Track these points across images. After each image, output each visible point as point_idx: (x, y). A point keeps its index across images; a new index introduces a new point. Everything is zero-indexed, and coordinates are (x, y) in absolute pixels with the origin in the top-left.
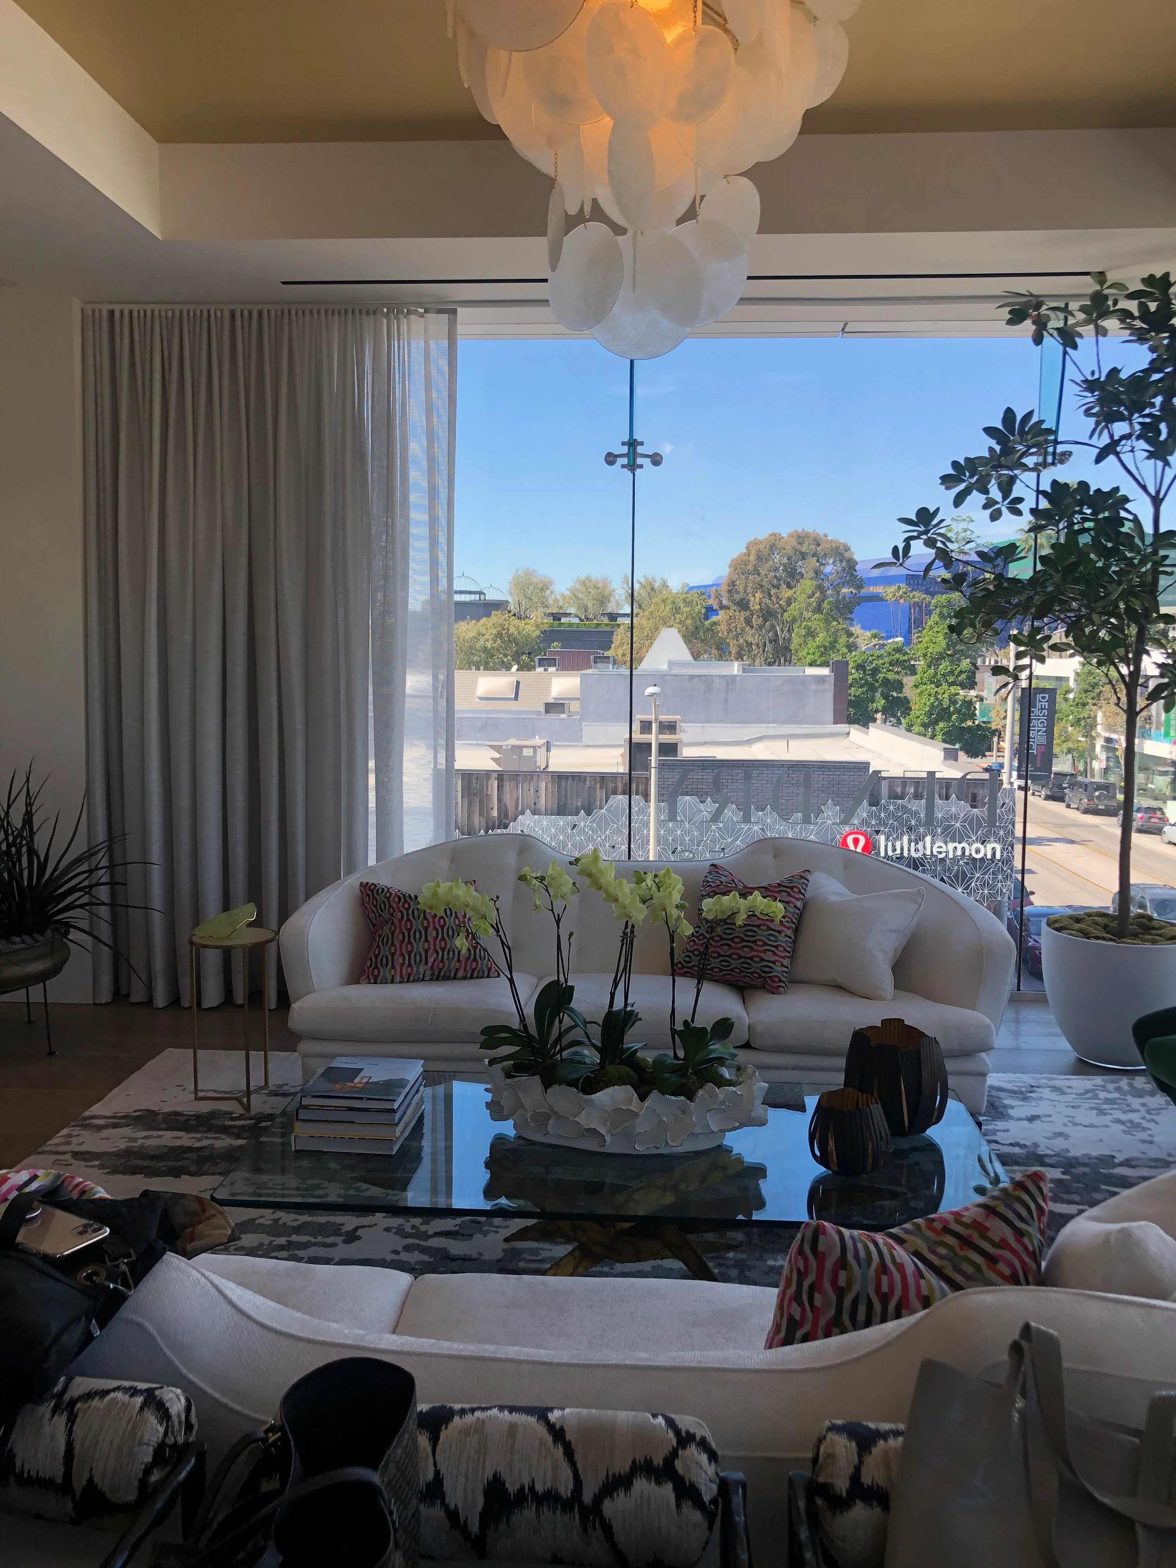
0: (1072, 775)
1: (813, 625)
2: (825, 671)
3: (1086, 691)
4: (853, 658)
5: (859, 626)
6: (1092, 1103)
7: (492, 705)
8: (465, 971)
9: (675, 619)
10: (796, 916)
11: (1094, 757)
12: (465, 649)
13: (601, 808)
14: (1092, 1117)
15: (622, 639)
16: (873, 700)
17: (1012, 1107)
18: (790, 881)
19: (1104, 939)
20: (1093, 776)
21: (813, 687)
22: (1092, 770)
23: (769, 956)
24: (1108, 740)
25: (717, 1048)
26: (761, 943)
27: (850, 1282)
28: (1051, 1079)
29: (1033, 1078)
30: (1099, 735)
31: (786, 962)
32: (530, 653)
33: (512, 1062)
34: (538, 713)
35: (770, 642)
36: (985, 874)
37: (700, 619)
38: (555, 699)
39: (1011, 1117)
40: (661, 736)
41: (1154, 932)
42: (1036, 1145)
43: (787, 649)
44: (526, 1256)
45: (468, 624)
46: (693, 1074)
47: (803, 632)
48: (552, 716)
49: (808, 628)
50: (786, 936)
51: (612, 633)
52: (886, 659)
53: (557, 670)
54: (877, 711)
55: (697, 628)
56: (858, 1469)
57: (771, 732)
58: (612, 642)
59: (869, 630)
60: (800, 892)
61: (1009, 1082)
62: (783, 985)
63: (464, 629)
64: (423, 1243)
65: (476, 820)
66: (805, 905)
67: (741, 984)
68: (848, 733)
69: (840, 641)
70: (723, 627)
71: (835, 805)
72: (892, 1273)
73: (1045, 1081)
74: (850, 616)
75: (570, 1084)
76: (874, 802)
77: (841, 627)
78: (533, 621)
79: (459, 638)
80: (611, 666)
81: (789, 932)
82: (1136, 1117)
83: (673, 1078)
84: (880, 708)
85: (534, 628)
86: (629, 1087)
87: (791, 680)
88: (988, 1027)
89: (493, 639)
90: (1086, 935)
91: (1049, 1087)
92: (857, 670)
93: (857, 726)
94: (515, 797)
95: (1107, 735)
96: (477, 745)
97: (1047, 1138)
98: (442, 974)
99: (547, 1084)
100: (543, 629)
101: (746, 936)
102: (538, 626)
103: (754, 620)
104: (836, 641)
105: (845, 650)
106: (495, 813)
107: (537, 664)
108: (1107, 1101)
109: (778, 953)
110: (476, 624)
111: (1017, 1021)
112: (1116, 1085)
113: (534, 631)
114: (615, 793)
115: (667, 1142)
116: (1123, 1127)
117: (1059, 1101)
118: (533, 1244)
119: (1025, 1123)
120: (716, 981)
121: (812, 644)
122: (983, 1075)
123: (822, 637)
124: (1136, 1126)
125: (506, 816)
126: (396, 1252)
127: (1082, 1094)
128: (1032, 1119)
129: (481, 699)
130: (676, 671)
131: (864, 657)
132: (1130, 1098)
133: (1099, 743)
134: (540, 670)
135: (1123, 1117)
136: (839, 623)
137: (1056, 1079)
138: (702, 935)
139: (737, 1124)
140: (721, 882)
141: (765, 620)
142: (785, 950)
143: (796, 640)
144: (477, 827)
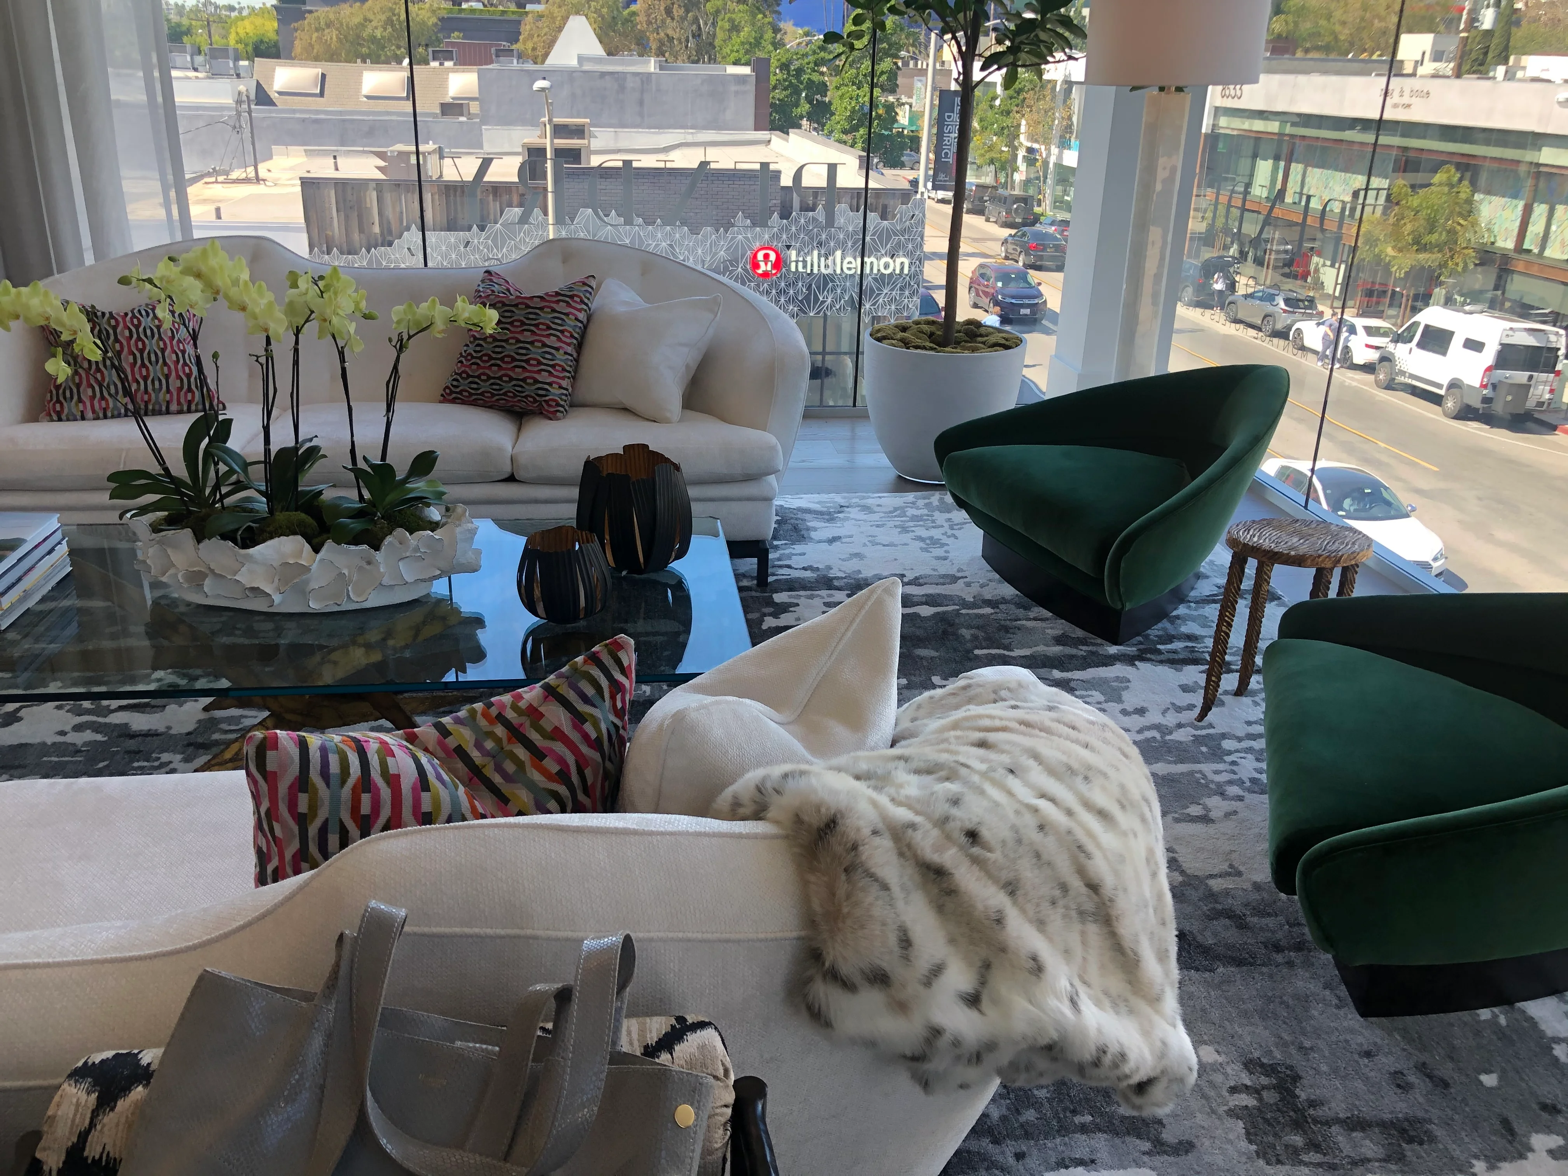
0: (993, 187)
1: (737, 17)
2: (746, 70)
3: (1011, 98)
4: (776, 58)
5: (791, 23)
6: (898, 521)
7: (381, 106)
8: (179, 403)
9: (590, 7)
10: (578, 330)
11: (1015, 169)
12: (350, 38)
13: (496, 223)
14: (894, 536)
15: (531, 29)
16: (797, 105)
17: (815, 529)
18: (571, 289)
19: (924, 348)
20: (1013, 188)
21: (733, 88)
22: (1013, 181)
23: (544, 377)
24: (1030, 150)
25: (419, 486)
26: (535, 362)
27: (313, 807)
28: (864, 498)
29: (844, 498)
30: (1021, 144)
31: (564, 383)
32: (427, 45)
33: (166, 513)
34: (434, 115)
35: (694, 36)
36: (892, 290)
37: (618, 9)
38: (453, 98)
39: (811, 539)
40: (556, 141)
41: (979, 339)
42: (829, 568)
43: (712, 45)
44: (224, 726)
45: (351, 6)
46: (383, 518)
47: (727, 26)
48: (446, 119)
49: (731, 20)
50: (566, 353)
51: (519, 22)
52: (811, 58)
53: (455, 64)
54: (801, 117)
55: (614, 18)
56: (83, 1137)
57: (690, 139)
58: (520, 33)
59: (802, 27)
60: (582, 302)
61: (818, 503)
62: (561, 409)
63: (348, 13)
64: (101, 720)
65: (356, 236)
66: (589, 318)
67: (517, 409)
68: (769, 141)
69: (766, 36)
70: (641, 18)
71: (746, 217)
72: (378, 790)
73: (857, 500)
74: (777, 9)
75: (224, 537)
76: (785, 214)
77: (767, 20)
78: (427, 6)
79: (342, 24)
80: (515, 61)
81: (569, 349)
82: (936, 533)
83: (355, 525)
84: (804, 113)
85: (429, 14)
86: (299, 537)
87: (711, 79)
88: (773, 448)
89: (382, 26)
90: (906, 344)
91: (859, 506)
92: (781, 70)
93: (778, 132)
94: (398, 209)
95: (1029, 144)
96: (364, 152)
97: (843, 560)
98: (150, 407)
99: (200, 537)
100: (441, 16)
101: (518, 354)
102: (434, 12)
103: (674, 11)
104: (761, 37)
105: (771, 48)
106: (377, 229)
107: (431, 57)
108: (914, 518)
109: (555, 373)
110: (361, 8)
111: (853, 438)
112: (927, 501)
113: (429, 18)
114: (510, 205)
115: (348, 596)
116: (922, 545)
117: (865, 521)
118: (234, 712)
119: (825, 546)
120: (490, 407)
121: (736, 40)
122: (768, 499)
123: (747, 33)
124: (935, 542)
125: (390, 232)
126: (63, 733)
127: (891, 512)
128: (832, 540)
129: (368, 97)
130: (587, 67)
131: (788, 55)
132: (937, 514)
133: (1021, 153)
134: (435, 64)
135: (924, 533)
136: (765, 16)
137: (869, 497)
138: (470, 354)
139: (439, 572)
140: (493, 291)
141: (687, 11)
142: (564, 370)
143: (720, 35)
144: (357, 245)
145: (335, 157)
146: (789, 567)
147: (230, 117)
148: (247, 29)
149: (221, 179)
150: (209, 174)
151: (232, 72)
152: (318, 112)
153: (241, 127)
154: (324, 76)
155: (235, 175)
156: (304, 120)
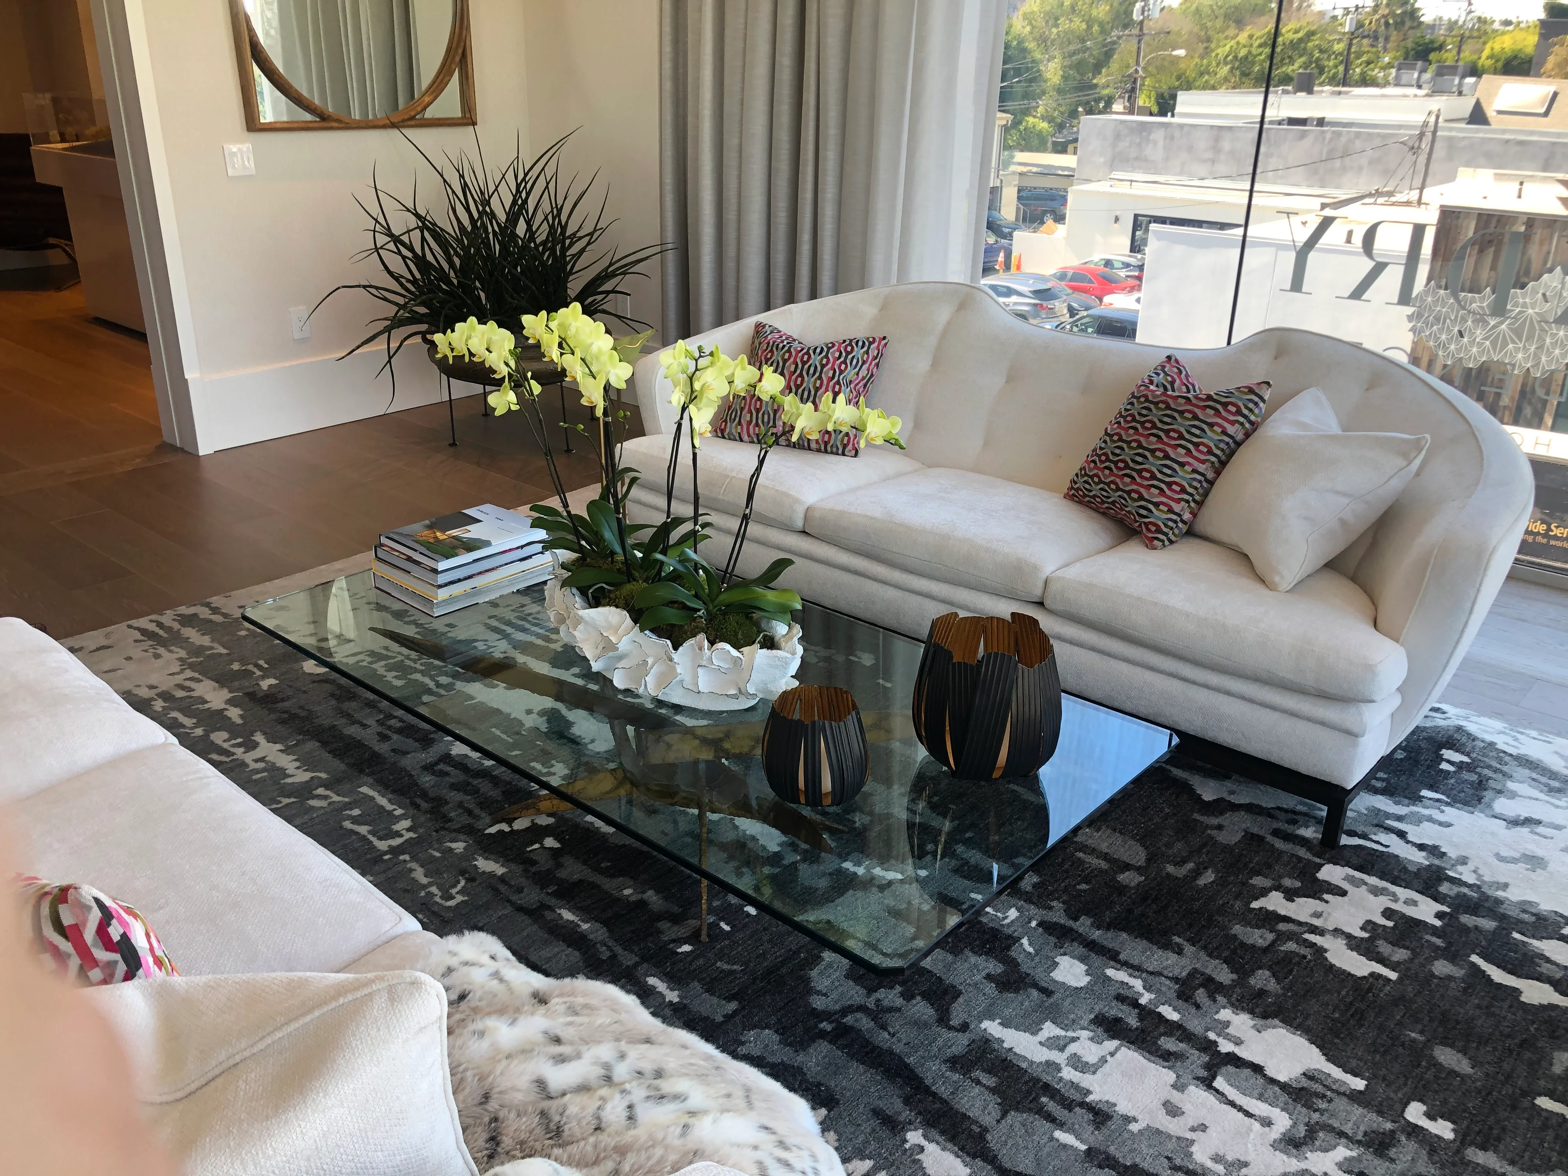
10: (1222, 446)
17: (1512, 796)
18: (1228, 394)
25: (766, 593)
26: (1148, 475)
31: (1178, 507)
39: (1488, 807)
42: (1463, 861)
60: (1241, 413)
62: (1162, 537)
66: (1247, 436)
81: (1201, 468)
83: (671, 616)
86: (625, 612)
109: (1169, 492)
115: (646, 685)
119: (1498, 825)
128: (1521, 822)
142: (1184, 491)
144: (1484, 284)
145: (1521, 184)
146: (1402, 835)
147: (1411, 136)
148: (1505, 44)
149: (1381, 200)
150: (1370, 195)
151: (1455, 89)
152: (1532, 133)
153: (1419, 148)
154: (1555, 95)
155: (1399, 197)
156: (1507, 141)
